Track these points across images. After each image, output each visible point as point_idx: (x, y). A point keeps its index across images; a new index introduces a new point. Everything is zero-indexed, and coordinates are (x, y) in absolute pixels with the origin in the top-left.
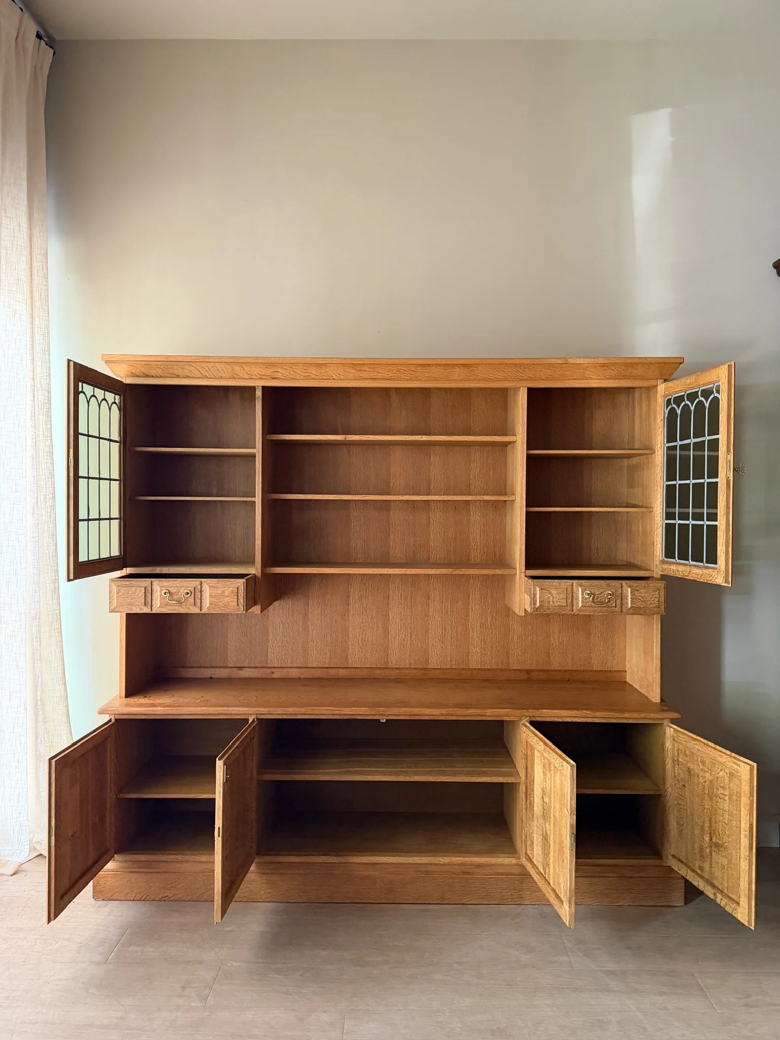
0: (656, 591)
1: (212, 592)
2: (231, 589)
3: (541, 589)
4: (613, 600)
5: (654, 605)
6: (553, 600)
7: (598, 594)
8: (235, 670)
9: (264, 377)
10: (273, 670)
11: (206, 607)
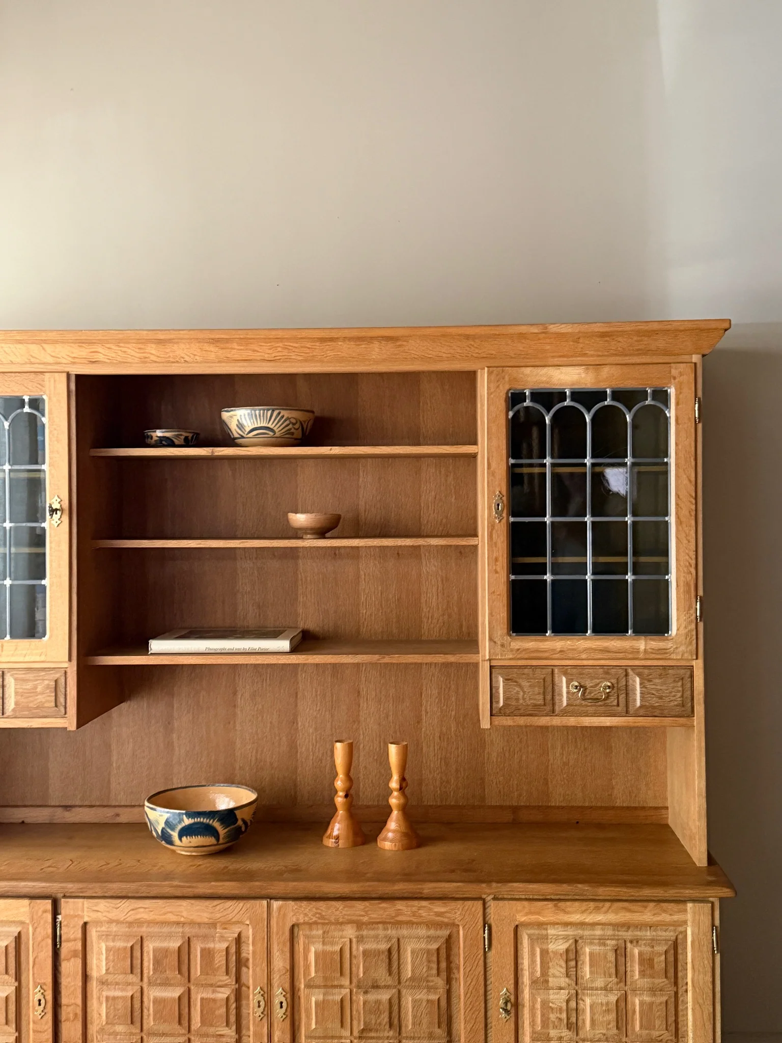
0: (678, 682)
1: (18, 687)
2: (46, 682)
3: (506, 680)
4: (613, 696)
5: (676, 703)
6: (523, 696)
7: (591, 687)
8: (60, 810)
9: (76, 360)
10: (117, 810)
11: (10, 710)
